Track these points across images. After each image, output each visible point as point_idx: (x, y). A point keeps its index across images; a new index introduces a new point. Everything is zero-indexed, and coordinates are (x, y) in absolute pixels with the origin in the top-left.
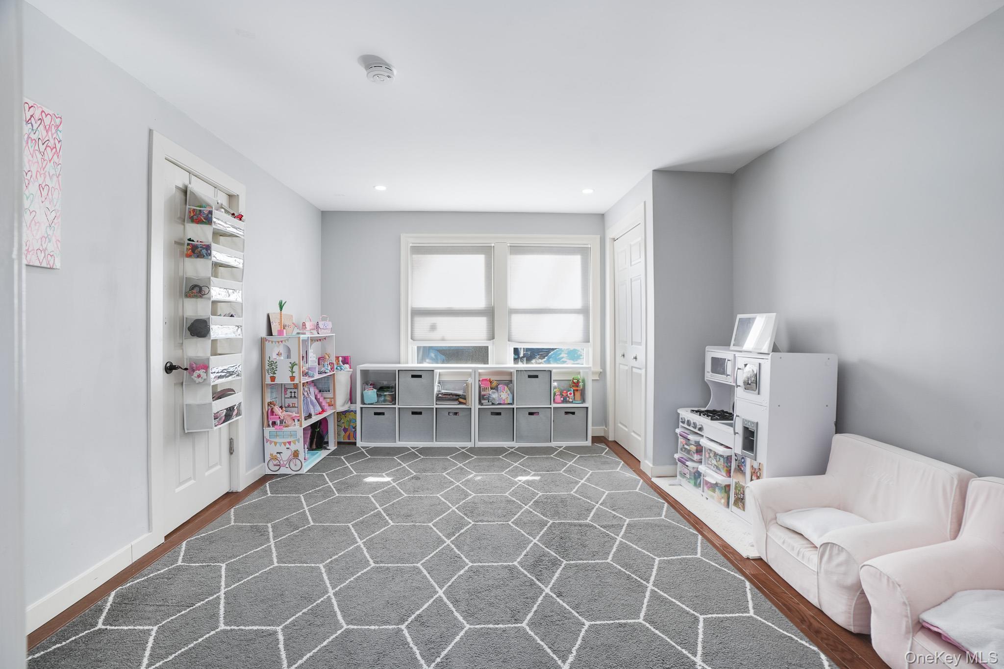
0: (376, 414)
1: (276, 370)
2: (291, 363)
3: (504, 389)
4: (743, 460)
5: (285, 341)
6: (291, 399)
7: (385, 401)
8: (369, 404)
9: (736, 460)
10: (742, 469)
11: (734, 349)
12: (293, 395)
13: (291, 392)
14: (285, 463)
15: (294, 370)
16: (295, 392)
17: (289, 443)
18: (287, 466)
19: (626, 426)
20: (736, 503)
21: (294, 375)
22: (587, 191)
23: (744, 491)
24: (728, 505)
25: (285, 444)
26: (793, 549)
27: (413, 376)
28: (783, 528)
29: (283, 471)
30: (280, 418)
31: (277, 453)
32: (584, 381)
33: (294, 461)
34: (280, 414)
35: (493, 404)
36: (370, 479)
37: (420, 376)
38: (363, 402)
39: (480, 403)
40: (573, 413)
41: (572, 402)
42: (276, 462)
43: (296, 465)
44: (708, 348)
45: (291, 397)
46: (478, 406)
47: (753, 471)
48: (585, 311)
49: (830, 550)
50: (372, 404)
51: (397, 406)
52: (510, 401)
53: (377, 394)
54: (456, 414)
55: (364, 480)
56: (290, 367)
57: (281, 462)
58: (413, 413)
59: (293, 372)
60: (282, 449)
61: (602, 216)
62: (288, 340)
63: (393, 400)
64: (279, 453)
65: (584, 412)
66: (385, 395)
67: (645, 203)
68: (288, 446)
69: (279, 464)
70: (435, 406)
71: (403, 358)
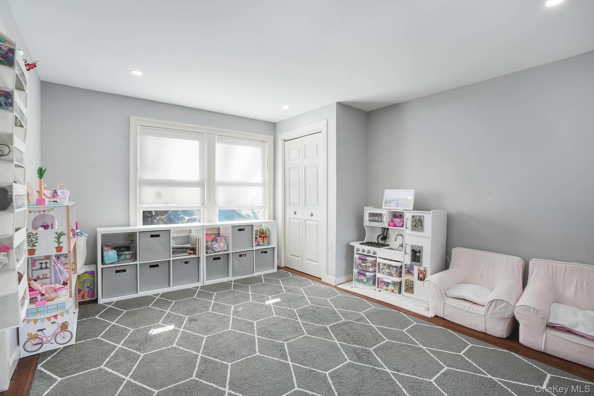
0: (117, 272)
1: (37, 242)
2: (56, 233)
3: (222, 240)
4: (411, 267)
5: (49, 210)
6: (42, 271)
7: (125, 259)
8: (109, 264)
9: (405, 268)
10: (411, 272)
11: (385, 208)
12: (44, 266)
13: (41, 263)
14: (49, 339)
15: (61, 240)
16: (46, 263)
17: (55, 317)
18: (53, 341)
19: (298, 257)
20: (406, 290)
21: (61, 245)
22: (286, 107)
23: (413, 284)
24: (400, 292)
25: (49, 319)
26: (465, 307)
27: (152, 236)
28: (454, 298)
29: (46, 348)
30: (40, 292)
31: (39, 331)
32: (269, 231)
33: (62, 334)
34: (40, 288)
35: (215, 252)
36: (154, 332)
37: (158, 236)
38: (103, 262)
39: (207, 253)
40: (266, 252)
41: (262, 245)
42: (37, 341)
43: (64, 338)
44: (365, 208)
45: (41, 268)
46: (205, 255)
47: (420, 272)
48: (263, 185)
49: (495, 303)
50: (113, 263)
51: (138, 262)
52: (226, 249)
53: (117, 254)
54: (186, 263)
55: (150, 333)
56: (56, 237)
57: (44, 339)
58: (151, 266)
59: (59, 243)
60: (47, 325)
61: (274, 125)
62: (53, 209)
63: (134, 257)
64: (41, 330)
65: (272, 250)
66: (126, 254)
67: (327, 121)
68: (53, 320)
69: (40, 341)
70: (172, 259)
71: (131, 222)
